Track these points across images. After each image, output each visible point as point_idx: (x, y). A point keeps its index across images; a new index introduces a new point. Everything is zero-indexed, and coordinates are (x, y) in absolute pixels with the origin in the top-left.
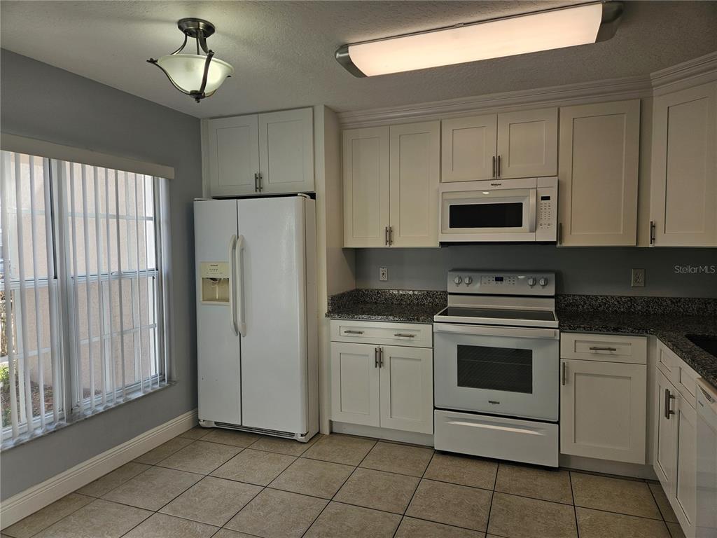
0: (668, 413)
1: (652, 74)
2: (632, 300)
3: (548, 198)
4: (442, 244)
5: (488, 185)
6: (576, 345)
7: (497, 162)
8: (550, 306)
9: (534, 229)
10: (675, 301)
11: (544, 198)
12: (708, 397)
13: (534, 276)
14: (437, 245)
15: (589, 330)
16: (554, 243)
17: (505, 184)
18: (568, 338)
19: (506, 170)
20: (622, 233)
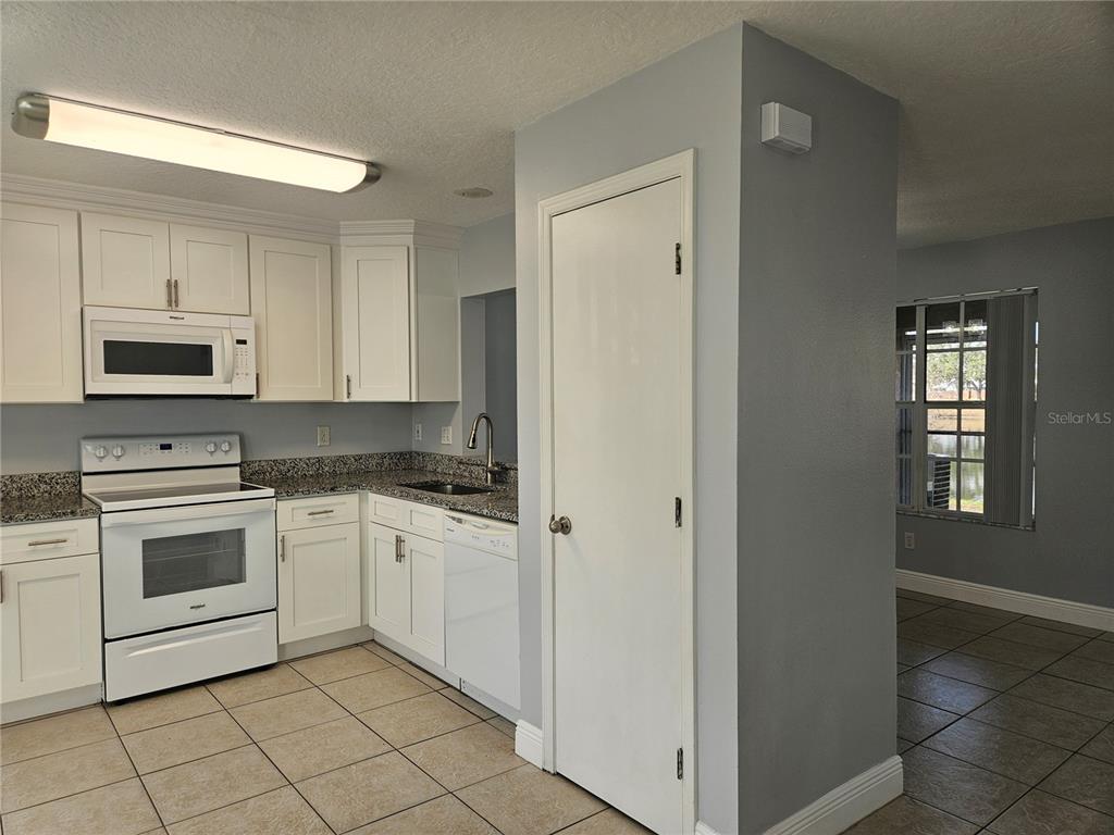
0: (399, 556)
1: (342, 223)
2: (319, 460)
3: (244, 342)
4: (89, 397)
5: (165, 317)
6: (294, 512)
7: (172, 287)
8: (234, 476)
9: (229, 381)
10: (358, 458)
11: (239, 342)
12: (460, 521)
13: (214, 439)
14: (80, 399)
15: (308, 493)
16: (251, 397)
17: (189, 319)
18: (285, 506)
19: (186, 300)
20: (319, 386)
